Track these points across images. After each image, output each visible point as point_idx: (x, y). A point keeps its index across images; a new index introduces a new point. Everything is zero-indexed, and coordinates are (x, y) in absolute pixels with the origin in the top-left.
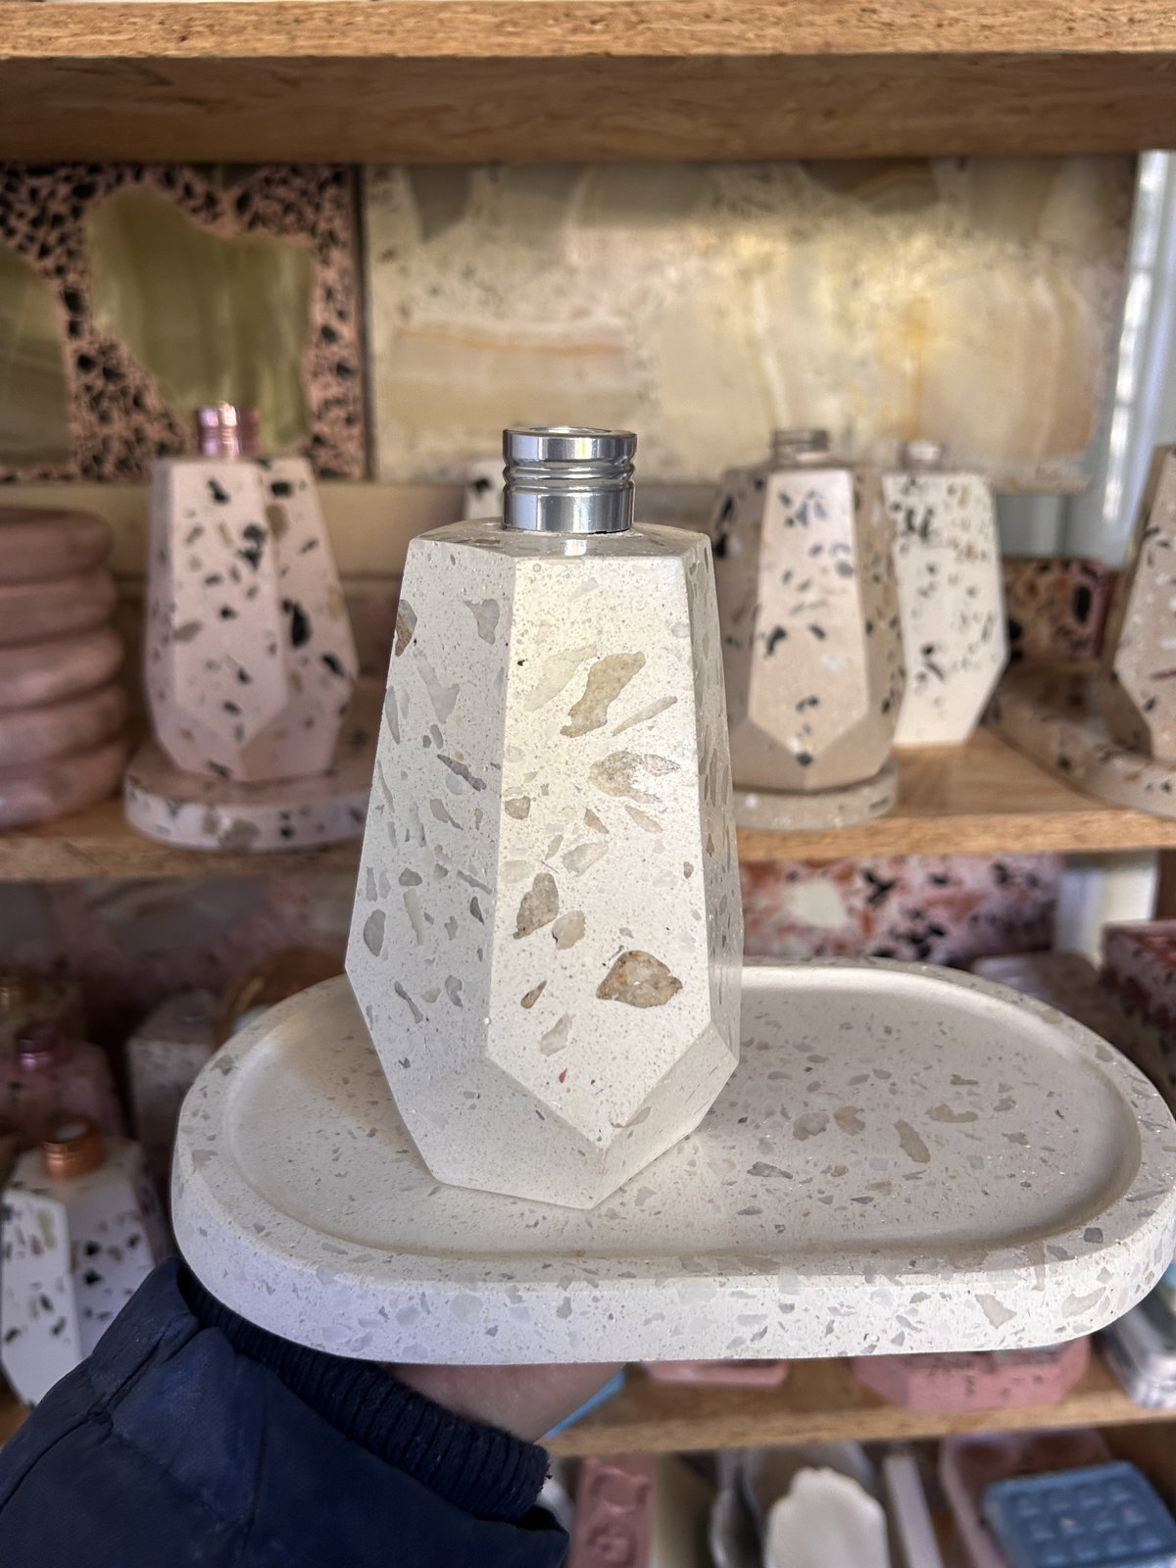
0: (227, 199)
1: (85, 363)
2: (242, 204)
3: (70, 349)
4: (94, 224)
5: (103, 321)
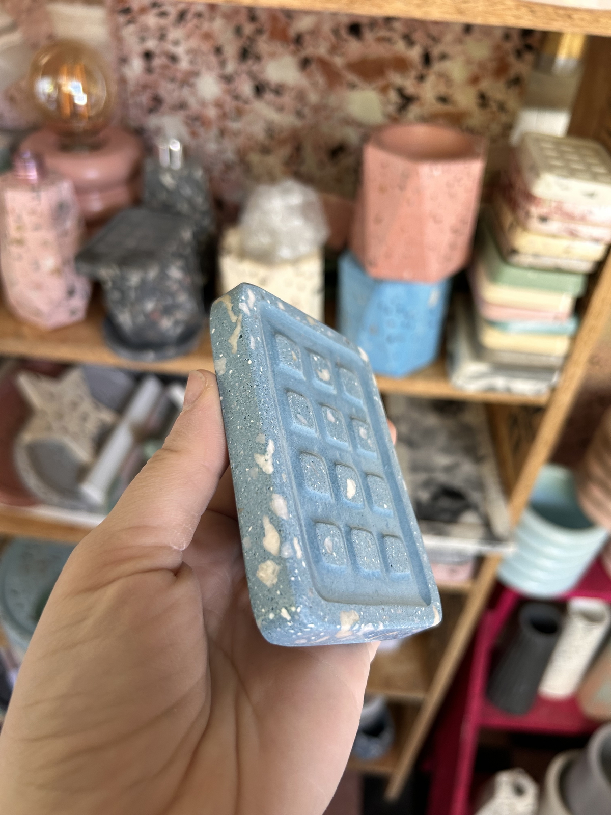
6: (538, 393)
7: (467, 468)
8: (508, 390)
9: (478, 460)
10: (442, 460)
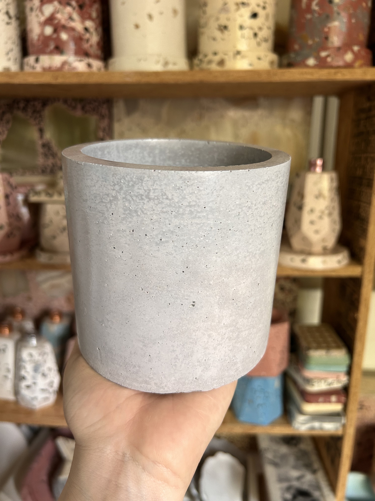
0: (79, 106)
1: (44, 145)
2: (83, 108)
3: (40, 142)
4: (47, 112)
5: (48, 135)
6: (337, 429)
7: (309, 477)
8: (321, 429)
9: (314, 472)
10: (295, 474)
